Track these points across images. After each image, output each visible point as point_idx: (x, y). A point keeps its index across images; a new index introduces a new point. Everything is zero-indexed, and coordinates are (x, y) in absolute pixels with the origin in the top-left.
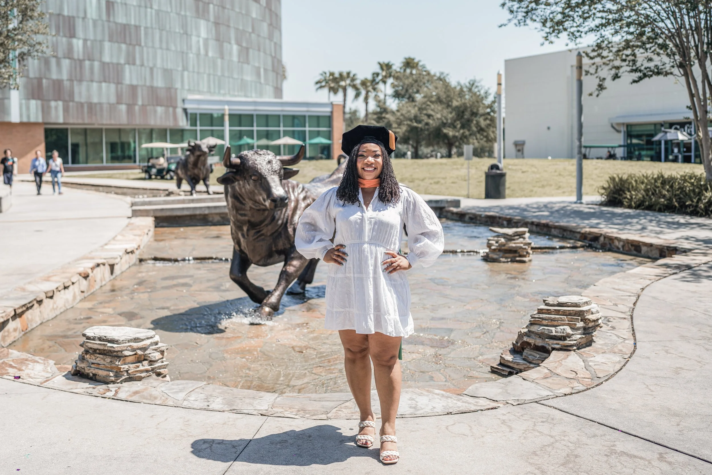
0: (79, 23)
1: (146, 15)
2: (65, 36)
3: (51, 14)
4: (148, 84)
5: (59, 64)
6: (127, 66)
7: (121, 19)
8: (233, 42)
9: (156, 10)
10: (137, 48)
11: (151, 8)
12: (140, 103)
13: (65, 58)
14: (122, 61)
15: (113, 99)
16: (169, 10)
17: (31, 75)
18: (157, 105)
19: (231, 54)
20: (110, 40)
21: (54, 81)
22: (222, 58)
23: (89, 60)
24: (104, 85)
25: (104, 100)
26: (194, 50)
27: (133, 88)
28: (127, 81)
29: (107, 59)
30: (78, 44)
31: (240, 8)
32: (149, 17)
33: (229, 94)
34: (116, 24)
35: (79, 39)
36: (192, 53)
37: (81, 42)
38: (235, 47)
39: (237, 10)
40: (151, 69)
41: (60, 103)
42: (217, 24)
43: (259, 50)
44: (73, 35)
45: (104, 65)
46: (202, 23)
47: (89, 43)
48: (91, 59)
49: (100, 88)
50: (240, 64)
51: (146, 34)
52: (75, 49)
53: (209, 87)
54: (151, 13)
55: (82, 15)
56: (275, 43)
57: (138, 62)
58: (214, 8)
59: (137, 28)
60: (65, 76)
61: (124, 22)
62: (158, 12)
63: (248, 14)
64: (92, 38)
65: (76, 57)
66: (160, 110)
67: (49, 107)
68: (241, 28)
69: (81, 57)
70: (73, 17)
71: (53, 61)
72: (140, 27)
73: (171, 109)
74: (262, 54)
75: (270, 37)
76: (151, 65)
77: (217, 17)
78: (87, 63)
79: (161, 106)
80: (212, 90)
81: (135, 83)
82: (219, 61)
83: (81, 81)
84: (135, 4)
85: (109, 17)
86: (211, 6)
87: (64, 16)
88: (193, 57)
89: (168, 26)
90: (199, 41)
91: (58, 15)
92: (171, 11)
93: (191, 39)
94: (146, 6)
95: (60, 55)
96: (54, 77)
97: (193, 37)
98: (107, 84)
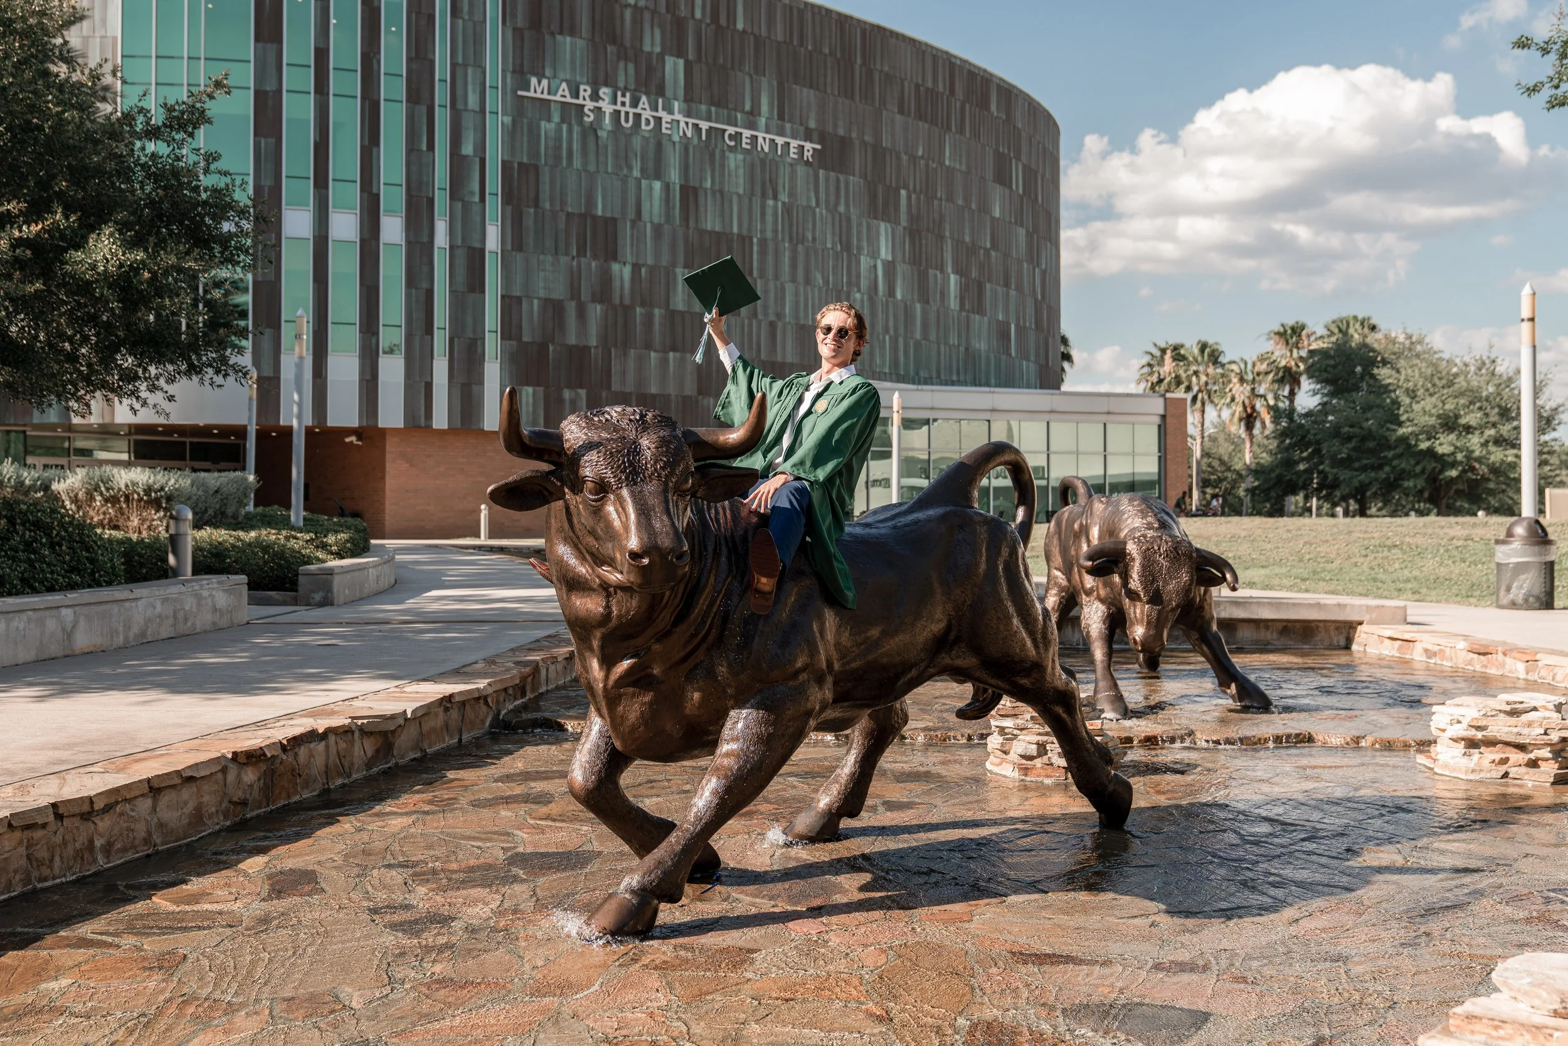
0: (626, 232)
1: (763, 214)
2: (595, 257)
3: (568, 214)
5: (582, 314)
7: (711, 222)
8: (949, 270)
9: (784, 203)
11: (775, 198)
13: (594, 301)
15: (690, 389)
16: (814, 204)
17: (526, 338)
19: (944, 294)
20: (688, 264)
21: (570, 348)
22: (925, 300)
23: (643, 305)
24: (671, 354)
25: (672, 390)
26: (864, 283)
29: (679, 304)
30: (622, 272)
31: (967, 199)
32: (769, 218)
33: (938, 377)
34: (702, 232)
35: (624, 263)
36: (859, 291)
37: (627, 271)
38: (953, 278)
39: (960, 201)
40: (772, 325)
41: (583, 392)
42: (914, 233)
43: (1007, 285)
44: (612, 254)
45: (672, 316)
46: (884, 228)
47: (644, 271)
48: (647, 303)
49: (664, 362)
50: (964, 314)
51: (763, 252)
52: (617, 284)
53: (895, 363)
54: (775, 207)
55: (631, 214)
56: (1044, 273)
58: (909, 198)
59: (745, 239)
60: (593, 341)
61: (718, 228)
62: (788, 209)
63: (984, 208)
64: (650, 261)
65: (617, 301)
67: (560, 400)
68: (967, 239)
69: (627, 302)
70: (614, 220)
71: (571, 308)
72: (751, 239)
74: (1013, 293)
75: (1033, 257)
76: (772, 318)
77: (914, 218)
78: (639, 311)
82: (918, 306)
83: (626, 346)
84: (741, 191)
85: (685, 219)
86: (903, 192)
87: (595, 218)
88: (862, 300)
89: (810, 236)
90: (875, 266)
91: (583, 217)
92: (818, 205)
93: (858, 262)
94: (764, 195)
95: (585, 295)
96: (572, 340)
97: (862, 258)
98: (678, 355)
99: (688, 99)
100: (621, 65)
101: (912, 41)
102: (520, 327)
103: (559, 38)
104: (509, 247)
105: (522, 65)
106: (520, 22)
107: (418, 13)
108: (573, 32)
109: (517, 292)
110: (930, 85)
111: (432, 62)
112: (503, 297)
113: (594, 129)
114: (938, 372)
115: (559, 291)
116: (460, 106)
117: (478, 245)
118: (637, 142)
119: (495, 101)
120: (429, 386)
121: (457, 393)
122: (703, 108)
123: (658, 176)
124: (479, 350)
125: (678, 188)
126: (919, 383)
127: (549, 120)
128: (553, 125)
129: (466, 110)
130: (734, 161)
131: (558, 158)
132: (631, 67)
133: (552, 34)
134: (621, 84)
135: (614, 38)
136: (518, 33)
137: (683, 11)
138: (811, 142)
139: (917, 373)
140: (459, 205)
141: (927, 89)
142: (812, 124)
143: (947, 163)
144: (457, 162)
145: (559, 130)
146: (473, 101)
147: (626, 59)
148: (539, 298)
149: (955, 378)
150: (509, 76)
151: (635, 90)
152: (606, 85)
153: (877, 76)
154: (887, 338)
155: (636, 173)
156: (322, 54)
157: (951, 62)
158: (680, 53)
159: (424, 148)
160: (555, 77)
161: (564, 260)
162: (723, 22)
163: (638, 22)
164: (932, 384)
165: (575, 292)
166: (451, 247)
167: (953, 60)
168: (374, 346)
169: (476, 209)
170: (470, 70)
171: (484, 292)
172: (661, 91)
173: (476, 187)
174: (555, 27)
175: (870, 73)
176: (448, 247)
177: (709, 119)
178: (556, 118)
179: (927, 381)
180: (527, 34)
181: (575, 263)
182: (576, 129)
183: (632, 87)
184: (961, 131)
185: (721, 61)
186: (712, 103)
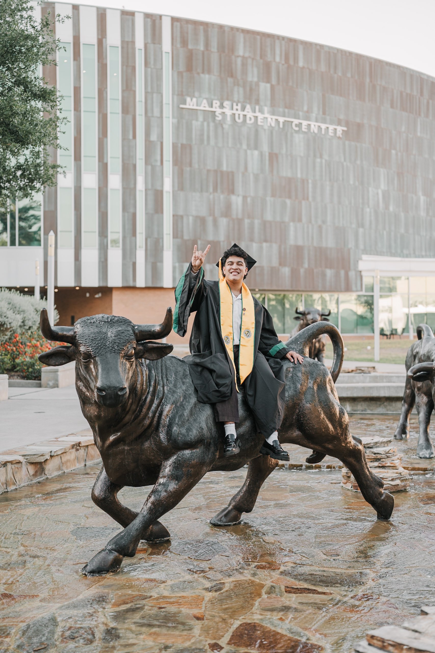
0: (239, 179)
1: (315, 166)
2: (223, 192)
3: (208, 171)
4: (315, 244)
5: (215, 223)
6: (292, 224)
7: (286, 172)
8: (420, 194)
9: (326, 160)
10: (303, 203)
11: (321, 157)
12: (306, 265)
13: (222, 216)
14: (287, 219)
15: (275, 263)
16: (342, 160)
17: (186, 237)
18: (326, 267)
19: (417, 208)
20: (273, 195)
22: (406, 211)
23: (249, 217)
24: (265, 245)
26: (372, 203)
27: (299, 249)
28: (291, 241)
29: (269, 217)
30: (237, 201)
32: (318, 169)
33: (414, 253)
34: (280, 177)
35: (238, 196)
36: (369, 207)
37: (240, 200)
38: (422, 198)
39: (426, 156)
40: (320, 227)
42: (400, 174)
44: (232, 191)
45: (264, 224)
46: (382, 171)
47: (249, 200)
48: (251, 217)
49: (261, 248)
50: (429, 218)
51: (314, 187)
52: (234, 207)
53: (390, 247)
54: (321, 163)
55: (242, 169)
57: (304, 219)
58: (397, 154)
59: (304, 181)
61: (289, 175)
62: (328, 163)
64: (252, 194)
65: (234, 216)
66: (329, 273)
68: (431, 176)
69: (240, 216)
70: (232, 173)
71: (210, 220)
72: (307, 181)
73: (342, 273)
76: (320, 222)
77: (400, 166)
78: (247, 221)
79: (331, 268)
80: (393, 251)
81: (300, 243)
82: (402, 214)
84: (302, 154)
85: (272, 171)
86: (393, 152)
87: (222, 172)
88: (370, 212)
89: (341, 178)
90: (378, 194)
91: (216, 171)
92: (345, 160)
93: (368, 191)
94: (315, 156)
95: (217, 213)
96: (211, 238)
97: (370, 189)
98: (268, 244)
99: (273, 105)
100: (236, 88)
101: (399, 67)
102: (182, 232)
103: (202, 75)
104: (176, 188)
105: (182, 91)
106: (182, 68)
107: (127, 66)
108: (209, 72)
109: (181, 213)
110: (408, 91)
111: (135, 92)
112: (173, 216)
113: (221, 124)
114: (414, 250)
115: (203, 212)
116: (150, 114)
117: (159, 188)
118: (244, 130)
119: (168, 111)
120: (134, 264)
121: (150, 267)
122: (281, 110)
123: (256, 148)
124: (161, 244)
125: (267, 154)
126: (403, 257)
127: (197, 120)
128: (199, 123)
129: (153, 117)
130: (298, 139)
131: (202, 141)
132: (241, 90)
133: (198, 74)
134: (236, 99)
135: (232, 74)
136: (180, 74)
137: (269, 58)
138: (341, 126)
139: (402, 252)
140: (149, 167)
141: (407, 94)
142: (342, 117)
143: (419, 134)
144: (149, 145)
145: (202, 125)
146: (156, 112)
147: (238, 85)
148: (193, 216)
149: (424, 253)
150: (175, 97)
151: (244, 102)
152: (228, 99)
153: (378, 88)
154: (385, 233)
155: (244, 146)
156: (77, 90)
157: (421, 78)
158: (268, 80)
159: (131, 137)
160: (200, 97)
161: (205, 194)
162: (291, 62)
163: (244, 65)
164: (411, 257)
165: (211, 212)
166: (146, 190)
167: (422, 76)
168: (105, 244)
169: (158, 169)
170: (155, 95)
171: (162, 212)
172: (257, 102)
173: (159, 158)
174: (200, 70)
175: (374, 87)
176: (144, 190)
177: (284, 116)
178: (201, 118)
179: (407, 256)
180: (185, 74)
181: (211, 197)
182: (212, 124)
183: (242, 100)
184: (427, 116)
185: (290, 84)
186: (286, 107)
